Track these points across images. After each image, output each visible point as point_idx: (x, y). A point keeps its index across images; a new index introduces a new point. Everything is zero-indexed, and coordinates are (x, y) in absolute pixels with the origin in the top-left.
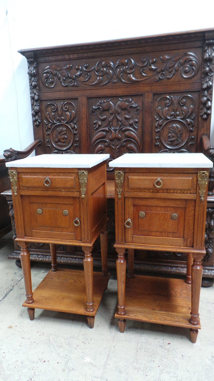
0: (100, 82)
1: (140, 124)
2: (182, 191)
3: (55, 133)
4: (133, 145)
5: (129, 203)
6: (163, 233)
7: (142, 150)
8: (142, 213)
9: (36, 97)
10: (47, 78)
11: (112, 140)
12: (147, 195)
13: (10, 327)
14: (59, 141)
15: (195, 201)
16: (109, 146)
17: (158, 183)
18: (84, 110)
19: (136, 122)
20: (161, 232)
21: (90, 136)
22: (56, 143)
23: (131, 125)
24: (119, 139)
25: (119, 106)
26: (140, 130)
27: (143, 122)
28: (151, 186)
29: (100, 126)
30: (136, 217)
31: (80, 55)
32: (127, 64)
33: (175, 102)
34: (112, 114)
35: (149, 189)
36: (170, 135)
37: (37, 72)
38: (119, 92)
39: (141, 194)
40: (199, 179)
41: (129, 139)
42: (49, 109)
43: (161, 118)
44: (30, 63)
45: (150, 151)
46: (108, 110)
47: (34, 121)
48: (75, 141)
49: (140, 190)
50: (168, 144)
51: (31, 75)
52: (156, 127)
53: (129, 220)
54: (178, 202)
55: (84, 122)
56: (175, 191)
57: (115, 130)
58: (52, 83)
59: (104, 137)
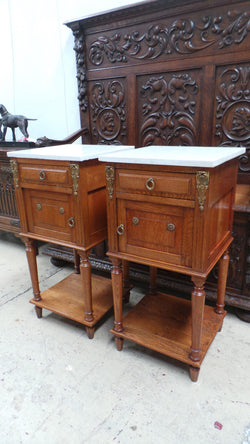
0: (152, 54)
1: (197, 108)
2: (179, 196)
3: (102, 119)
4: (188, 136)
5: (122, 205)
6: (159, 245)
7: (198, 142)
8: (136, 219)
9: (82, 78)
10: (95, 53)
11: (163, 129)
12: (140, 197)
13: (17, 320)
14: (106, 129)
15: (194, 209)
16: (159, 136)
17: (150, 184)
18: (132, 91)
19: (193, 105)
20: (157, 245)
21: (138, 122)
22: (103, 131)
23: (186, 109)
24: (172, 128)
25: (173, 85)
26: (197, 116)
27: (201, 106)
28: (142, 187)
29: (150, 111)
30: (129, 224)
31: (129, 21)
32: (183, 28)
33: (245, 76)
34: (163, 95)
35: (141, 191)
36: (234, 122)
37: (84, 46)
38: (174, 65)
39: (133, 196)
40: (198, 182)
41: (184, 127)
42: (96, 91)
43: (224, 99)
44: (77, 36)
45: (210, 144)
46: (159, 90)
47: (81, 106)
48: (122, 130)
49: (132, 191)
50: (231, 135)
51: (78, 51)
52: (218, 112)
53: (122, 226)
54: (175, 210)
55: (132, 105)
56: (170, 195)
57: (167, 116)
58: (99, 59)
59: (154, 125)
